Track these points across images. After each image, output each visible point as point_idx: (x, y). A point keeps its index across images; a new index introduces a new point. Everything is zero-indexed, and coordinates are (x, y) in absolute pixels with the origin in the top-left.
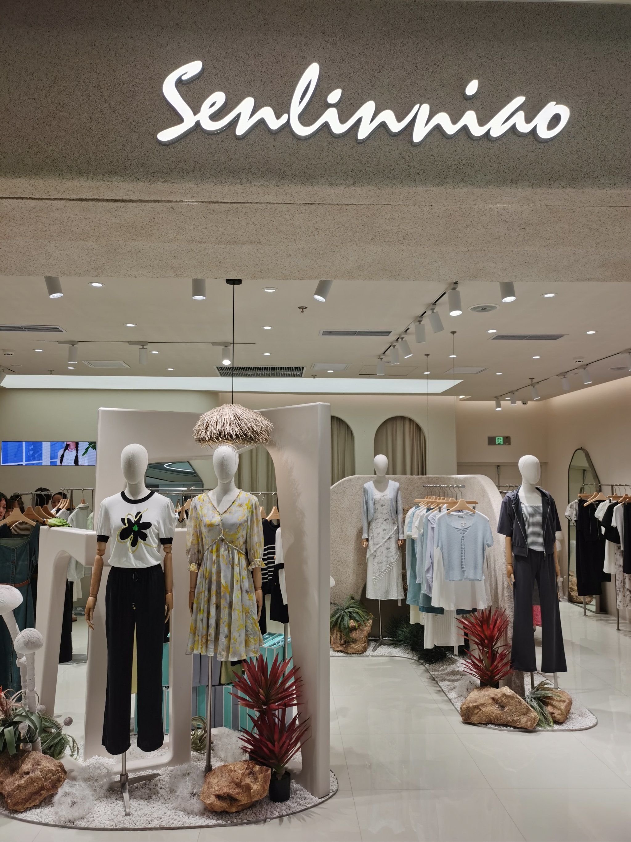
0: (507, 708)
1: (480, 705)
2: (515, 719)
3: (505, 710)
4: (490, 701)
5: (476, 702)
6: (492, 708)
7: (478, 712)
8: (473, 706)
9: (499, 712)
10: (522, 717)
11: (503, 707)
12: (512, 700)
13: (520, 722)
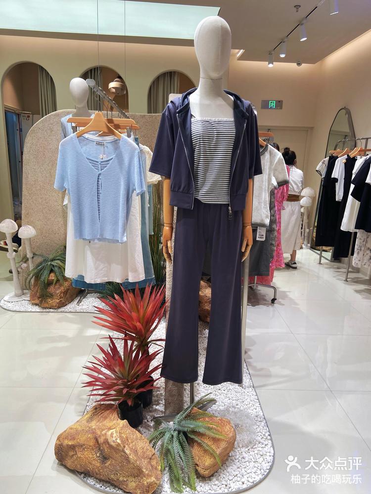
0: (109, 463)
1: (76, 446)
2: (121, 479)
3: (107, 465)
4: (92, 443)
5: (74, 439)
6: (91, 456)
7: (73, 455)
8: (67, 445)
9: (98, 465)
10: (130, 479)
11: (105, 458)
12: (117, 453)
13: (127, 485)
